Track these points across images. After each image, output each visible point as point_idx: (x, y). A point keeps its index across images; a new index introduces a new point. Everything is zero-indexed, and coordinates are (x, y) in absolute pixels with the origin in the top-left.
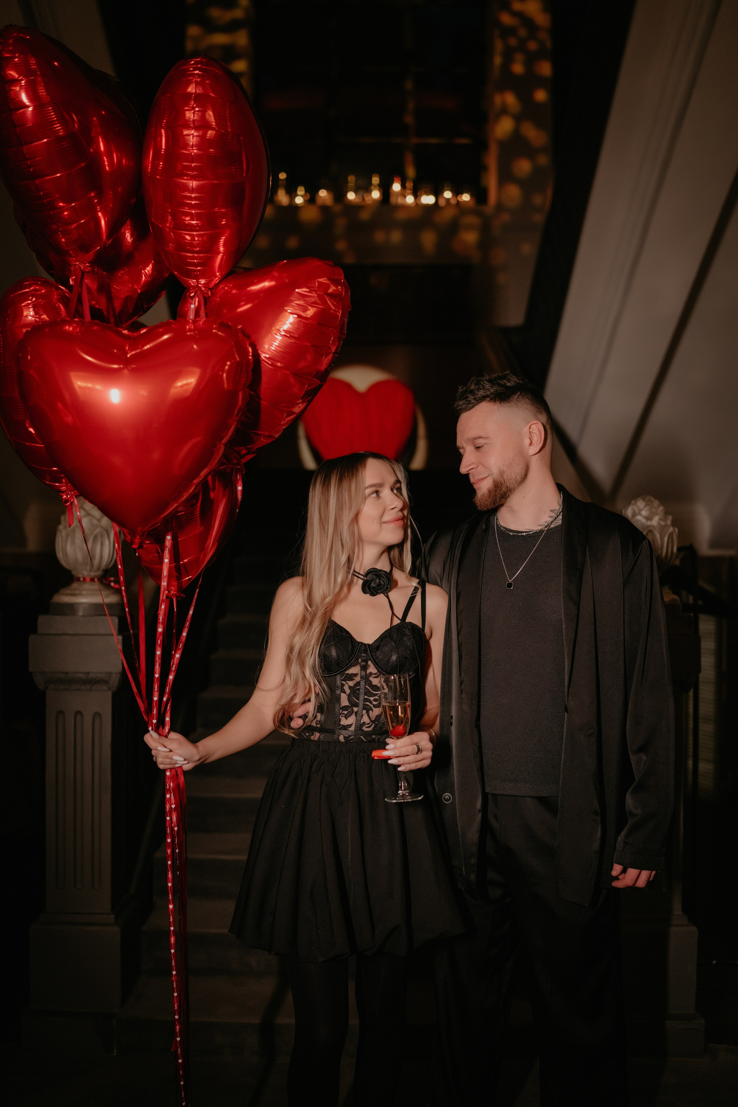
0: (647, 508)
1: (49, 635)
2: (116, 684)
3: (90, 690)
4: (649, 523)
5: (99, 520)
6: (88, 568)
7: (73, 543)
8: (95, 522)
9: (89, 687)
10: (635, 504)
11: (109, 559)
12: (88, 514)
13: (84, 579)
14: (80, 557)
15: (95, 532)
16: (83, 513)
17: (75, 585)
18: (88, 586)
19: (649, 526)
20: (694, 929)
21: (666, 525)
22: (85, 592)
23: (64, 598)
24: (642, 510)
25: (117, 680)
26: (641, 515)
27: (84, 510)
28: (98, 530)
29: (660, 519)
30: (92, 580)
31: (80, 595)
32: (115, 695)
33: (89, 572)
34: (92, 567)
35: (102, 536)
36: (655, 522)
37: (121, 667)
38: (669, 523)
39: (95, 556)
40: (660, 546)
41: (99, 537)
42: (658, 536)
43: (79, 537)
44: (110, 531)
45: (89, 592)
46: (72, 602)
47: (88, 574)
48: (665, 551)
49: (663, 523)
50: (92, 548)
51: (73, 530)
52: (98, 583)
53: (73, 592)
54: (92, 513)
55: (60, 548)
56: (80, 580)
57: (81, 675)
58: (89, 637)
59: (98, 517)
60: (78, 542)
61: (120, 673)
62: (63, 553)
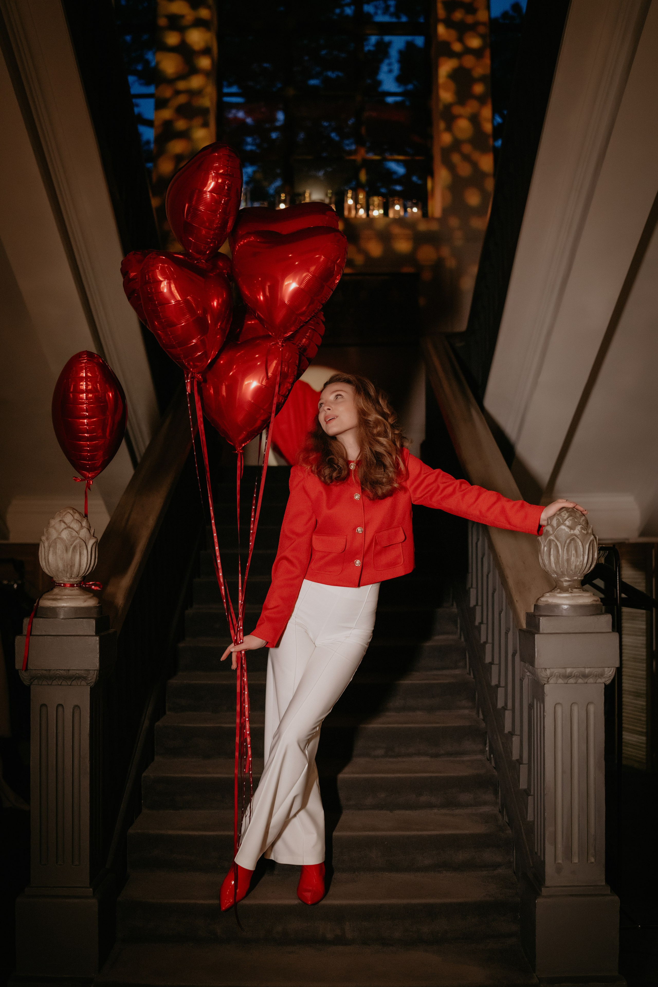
2: (94, 680)
3: (71, 685)
4: (572, 532)
5: (78, 532)
6: (68, 575)
7: (55, 553)
8: (74, 534)
9: (69, 683)
11: (87, 566)
12: (69, 527)
13: (65, 585)
14: (61, 565)
15: (74, 544)
16: (63, 526)
17: (56, 590)
18: (68, 591)
19: (572, 535)
20: (616, 898)
21: (587, 533)
22: (65, 597)
23: (46, 603)
24: (566, 520)
25: (95, 676)
26: (565, 525)
27: (64, 523)
28: (78, 541)
29: (582, 528)
30: (72, 585)
31: (60, 599)
32: (91, 689)
33: (69, 579)
34: (72, 575)
35: (80, 547)
36: (577, 531)
37: (98, 665)
38: (590, 531)
39: (74, 565)
40: (582, 553)
41: (78, 548)
42: (580, 543)
43: (60, 547)
44: (88, 542)
45: (69, 597)
46: (54, 606)
47: (68, 580)
48: (586, 557)
49: (585, 532)
50: (71, 558)
51: (55, 542)
52: (77, 588)
53: (55, 597)
54: (71, 526)
55: (43, 557)
56: (61, 586)
57: (61, 671)
58: (70, 637)
59: (77, 529)
60: (59, 552)
61: (97, 670)
62: (45, 562)
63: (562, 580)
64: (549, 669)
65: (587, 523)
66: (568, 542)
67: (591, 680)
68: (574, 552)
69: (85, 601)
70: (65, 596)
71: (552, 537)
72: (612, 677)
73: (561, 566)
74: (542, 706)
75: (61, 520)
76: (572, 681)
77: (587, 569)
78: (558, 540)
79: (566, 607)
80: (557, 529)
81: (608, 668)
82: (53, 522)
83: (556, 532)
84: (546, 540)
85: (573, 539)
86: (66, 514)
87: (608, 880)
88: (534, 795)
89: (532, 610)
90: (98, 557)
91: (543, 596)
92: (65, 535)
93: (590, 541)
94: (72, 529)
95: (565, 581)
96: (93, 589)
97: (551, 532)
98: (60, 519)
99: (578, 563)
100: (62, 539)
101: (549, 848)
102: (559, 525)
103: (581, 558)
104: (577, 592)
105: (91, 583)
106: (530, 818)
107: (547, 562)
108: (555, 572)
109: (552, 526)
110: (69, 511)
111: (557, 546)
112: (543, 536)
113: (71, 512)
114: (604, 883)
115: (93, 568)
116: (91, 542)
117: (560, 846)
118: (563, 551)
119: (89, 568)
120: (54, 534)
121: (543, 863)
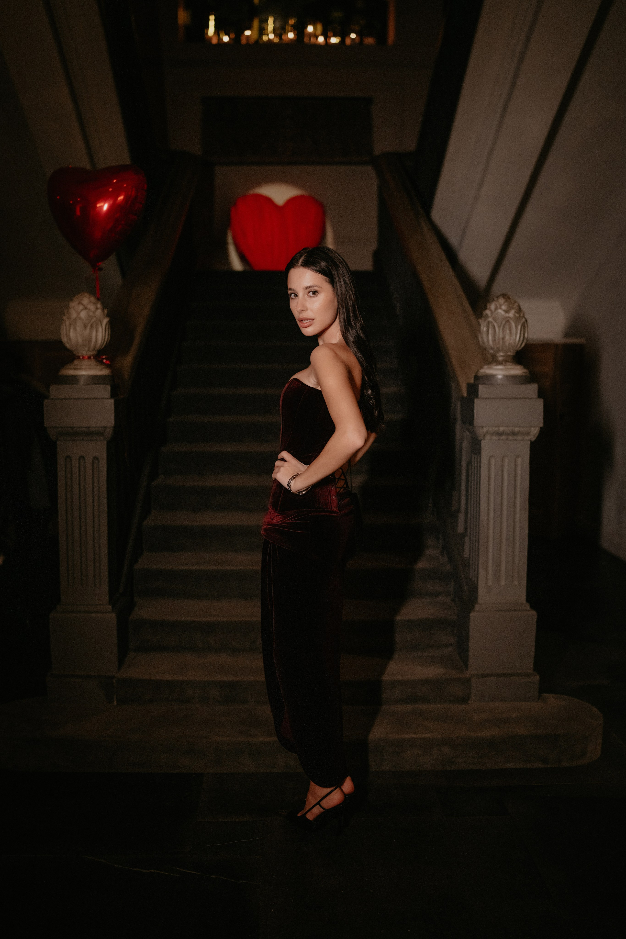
0: (506, 304)
1: (59, 399)
2: (110, 435)
3: (90, 440)
4: (507, 315)
5: (94, 312)
6: (86, 349)
7: (75, 330)
8: (91, 314)
9: (89, 438)
10: (497, 301)
11: (101, 341)
12: (86, 308)
13: (83, 357)
14: (80, 340)
15: (91, 322)
16: (81, 307)
17: (76, 362)
18: (86, 362)
19: (507, 317)
20: (534, 613)
21: (520, 317)
22: (84, 367)
23: (68, 372)
24: (501, 305)
25: (111, 432)
26: (501, 309)
27: (82, 304)
28: (94, 320)
29: (516, 312)
30: (89, 358)
31: (81, 369)
32: (108, 443)
33: (87, 352)
34: (89, 348)
35: (96, 325)
36: (511, 314)
37: (113, 422)
38: (522, 315)
39: (92, 340)
40: (515, 333)
41: (94, 326)
42: (513, 325)
43: (79, 325)
44: (103, 321)
45: (87, 367)
46: (75, 374)
48: (518, 336)
49: (517, 315)
50: (89, 334)
51: (75, 320)
52: (94, 360)
53: (75, 367)
54: (88, 307)
55: (65, 333)
56: (80, 358)
57: (83, 429)
58: (90, 400)
59: (93, 310)
60: (78, 329)
61: (113, 427)
62: (67, 338)
63: (498, 355)
64: (486, 427)
65: (520, 308)
66: (503, 323)
67: (519, 437)
68: (508, 332)
69: (100, 371)
71: (490, 319)
72: (537, 435)
73: (497, 343)
74: (479, 459)
75: (79, 303)
76: (504, 437)
77: (519, 346)
78: (495, 322)
79: (500, 377)
80: (494, 312)
81: (534, 427)
82: (72, 304)
83: (493, 315)
84: (485, 321)
85: (507, 321)
86: (83, 297)
87: (528, 600)
88: (470, 536)
89: (472, 381)
90: (110, 334)
91: (481, 368)
93: (521, 323)
94: (89, 309)
95: (501, 356)
96: (105, 363)
97: (490, 315)
98: (79, 301)
99: (512, 341)
100: (81, 318)
101: (482, 573)
102: (496, 309)
103: (514, 337)
104: (510, 366)
105: (104, 357)
106: (466, 554)
107: (485, 340)
108: (492, 349)
109: (491, 310)
110: (85, 294)
111: (494, 327)
112: (483, 319)
113: (87, 295)
114: (524, 601)
115: (107, 342)
116: (105, 321)
117: (490, 572)
118: (499, 330)
119: (104, 342)
120: (74, 315)
121: (476, 586)
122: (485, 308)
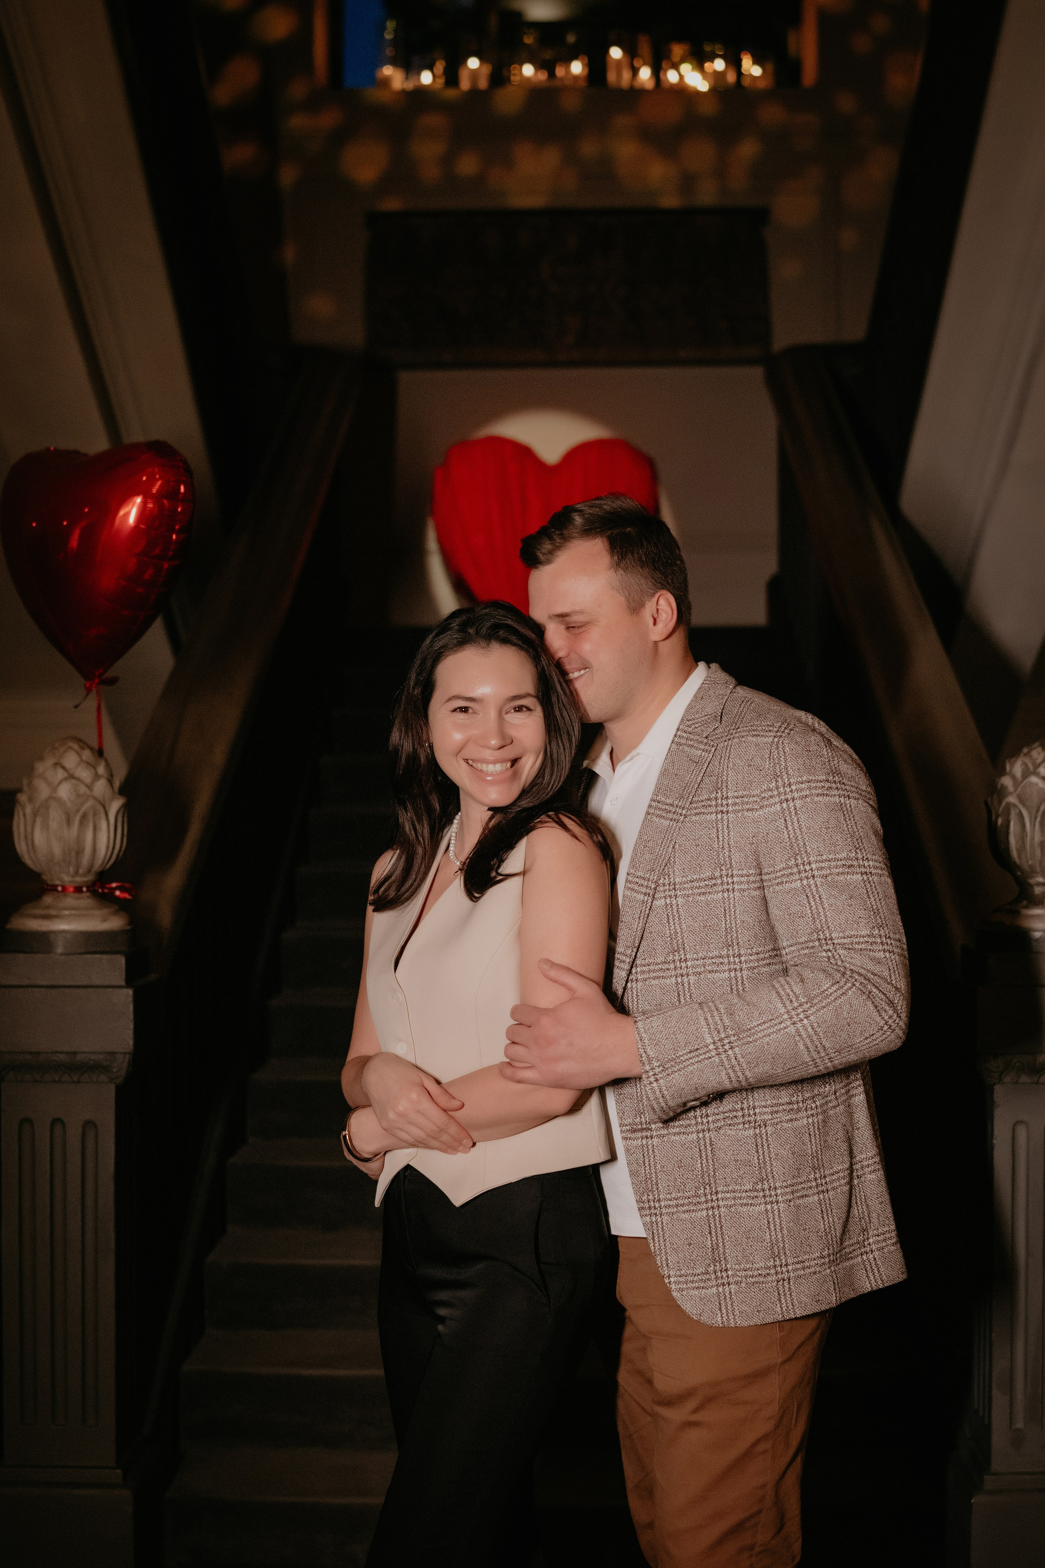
2: (123, 1072)
3: (79, 1082)
5: (90, 787)
6: (72, 870)
7: (46, 826)
8: (83, 789)
9: (75, 1078)
10: (1028, 754)
11: (107, 853)
12: (71, 776)
13: (64, 889)
14: (57, 851)
15: (83, 809)
16: (61, 774)
17: (48, 899)
18: (70, 900)
22: (67, 912)
23: (29, 922)
24: (1040, 765)
25: (125, 1065)
26: (1037, 774)
27: (64, 768)
28: (90, 803)
30: (78, 890)
31: (57, 917)
32: (120, 1091)
33: (73, 876)
34: (77, 868)
35: (95, 814)
37: (131, 1042)
39: (83, 850)
41: (90, 817)
43: (55, 816)
44: (110, 805)
45: (73, 912)
46: (44, 929)
47: (70, 879)
50: (78, 836)
51: (46, 805)
52: (88, 894)
53: (46, 912)
54: (77, 774)
55: (22, 835)
56: (57, 891)
57: (61, 1056)
58: (77, 991)
59: (88, 780)
60: (54, 825)
61: (129, 1053)
62: (27, 845)
63: (1032, 881)
64: (1003, 1054)
66: (1042, 808)
69: (105, 920)
70: (66, 909)
71: (1012, 800)
73: (1029, 855)
75: (56, 764)
78: (1024, 805)
79: (1037, 934)
80: (1022, 782)
82: (40, 767)
83: (1019, 789)
84: (1000, 803)
86: (65, 752)
90: (127, 834)
92: (64, 791)
94: (78, 779)
95: (1038, 884)
96: (118, 898)
97: (1011, 788)
98: (56, 761)
100: (60, 801)
101: (999, 1400)
102: (1026, 774)
105: (114, 885)
108: (1018, 867)
109: (1014, 778)
110: (71, 744)
111: (1021, 815)
113: (76, 746)
115: (118, 855)
116: (116, 805)
117: (1020, 1395)
118: (1033, 825)
119: (111, 857)
120: (44, 791)
121: (988, 1428)
122: (1002, 772)
